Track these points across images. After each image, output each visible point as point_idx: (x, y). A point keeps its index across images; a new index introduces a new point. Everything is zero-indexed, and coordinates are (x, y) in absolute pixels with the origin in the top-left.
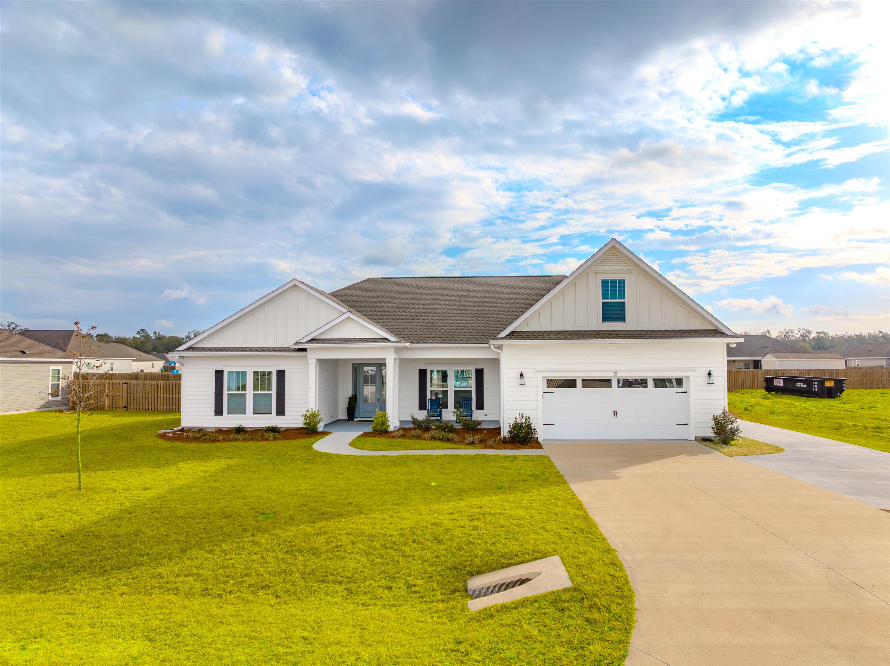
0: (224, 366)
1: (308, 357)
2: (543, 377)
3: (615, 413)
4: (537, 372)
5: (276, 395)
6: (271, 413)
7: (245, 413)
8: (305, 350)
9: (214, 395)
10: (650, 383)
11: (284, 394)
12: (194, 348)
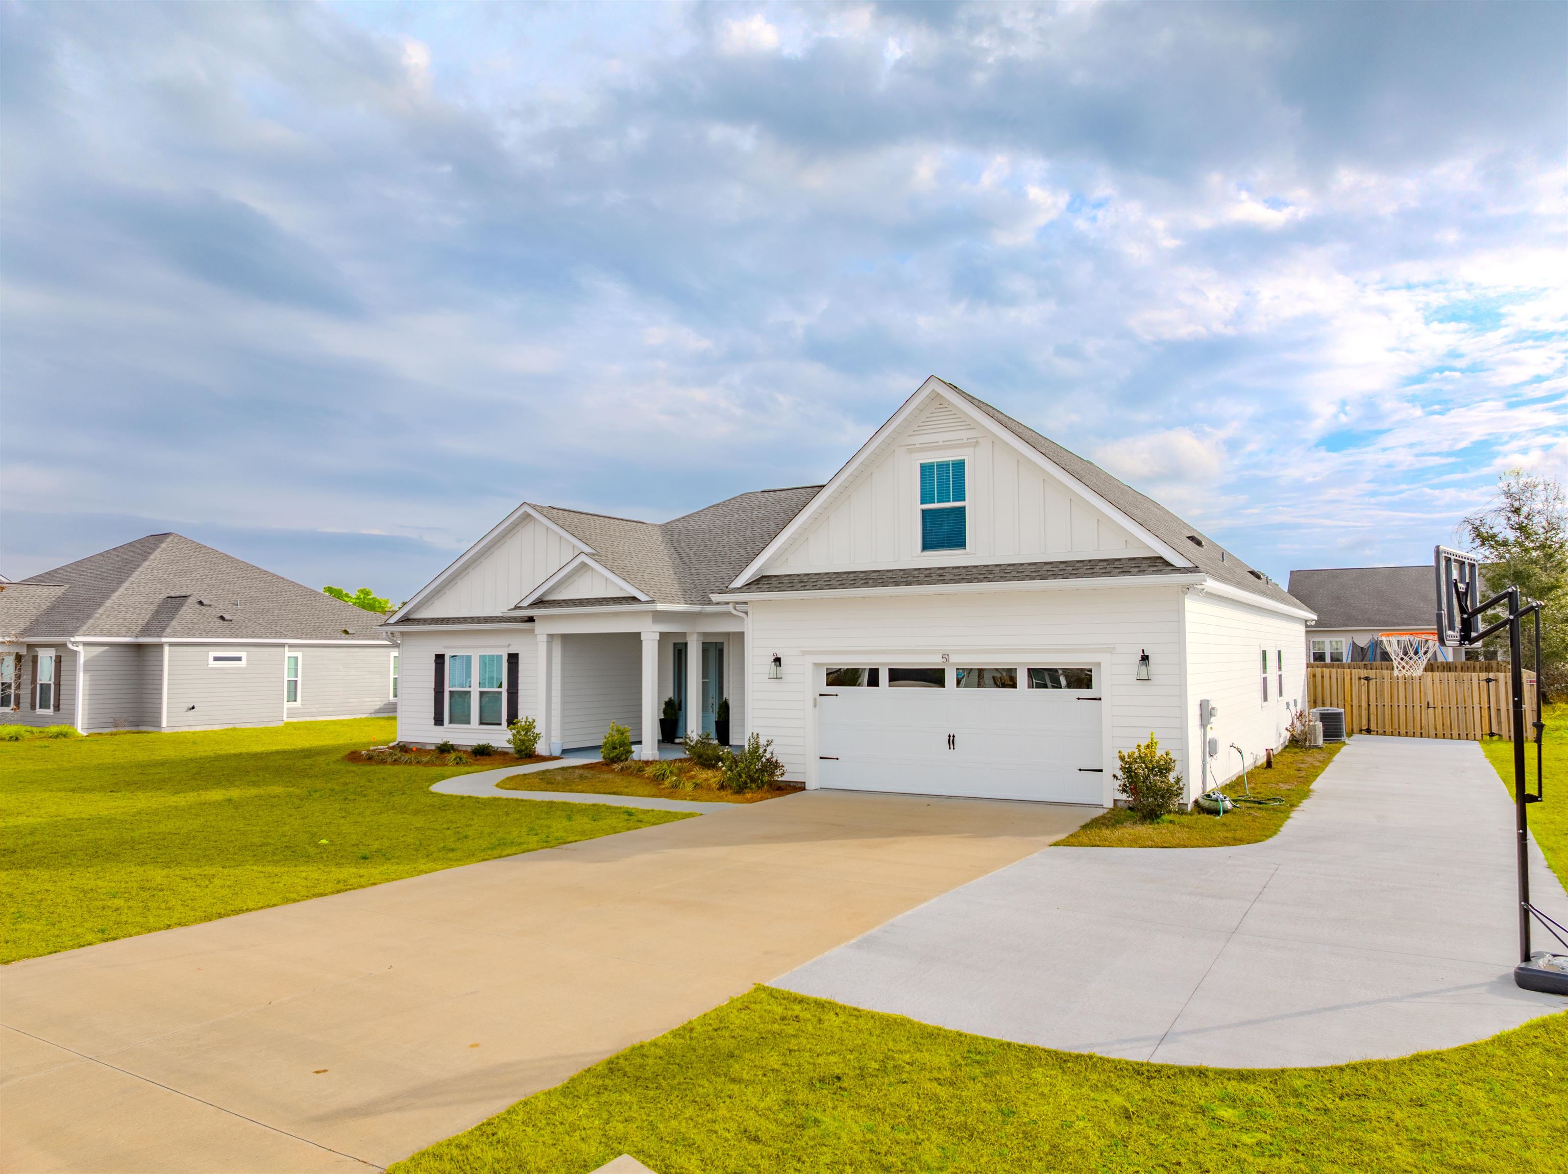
0: (446, 647)
1: (536, 632)
2: (817, 665)
3: (951, 741)
4: (805, 653)
5: (506, 693)
6: (500, 724)
7: (469, 723)
8: (531, 619)
9: (433, 692)
10: (1022, 678)
11: (517, 693)
12: (409, 620)
